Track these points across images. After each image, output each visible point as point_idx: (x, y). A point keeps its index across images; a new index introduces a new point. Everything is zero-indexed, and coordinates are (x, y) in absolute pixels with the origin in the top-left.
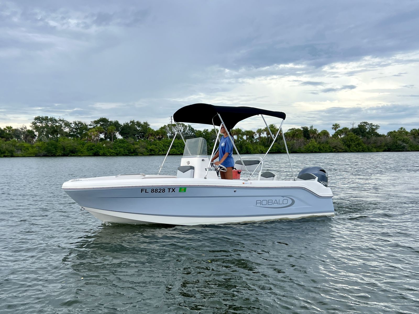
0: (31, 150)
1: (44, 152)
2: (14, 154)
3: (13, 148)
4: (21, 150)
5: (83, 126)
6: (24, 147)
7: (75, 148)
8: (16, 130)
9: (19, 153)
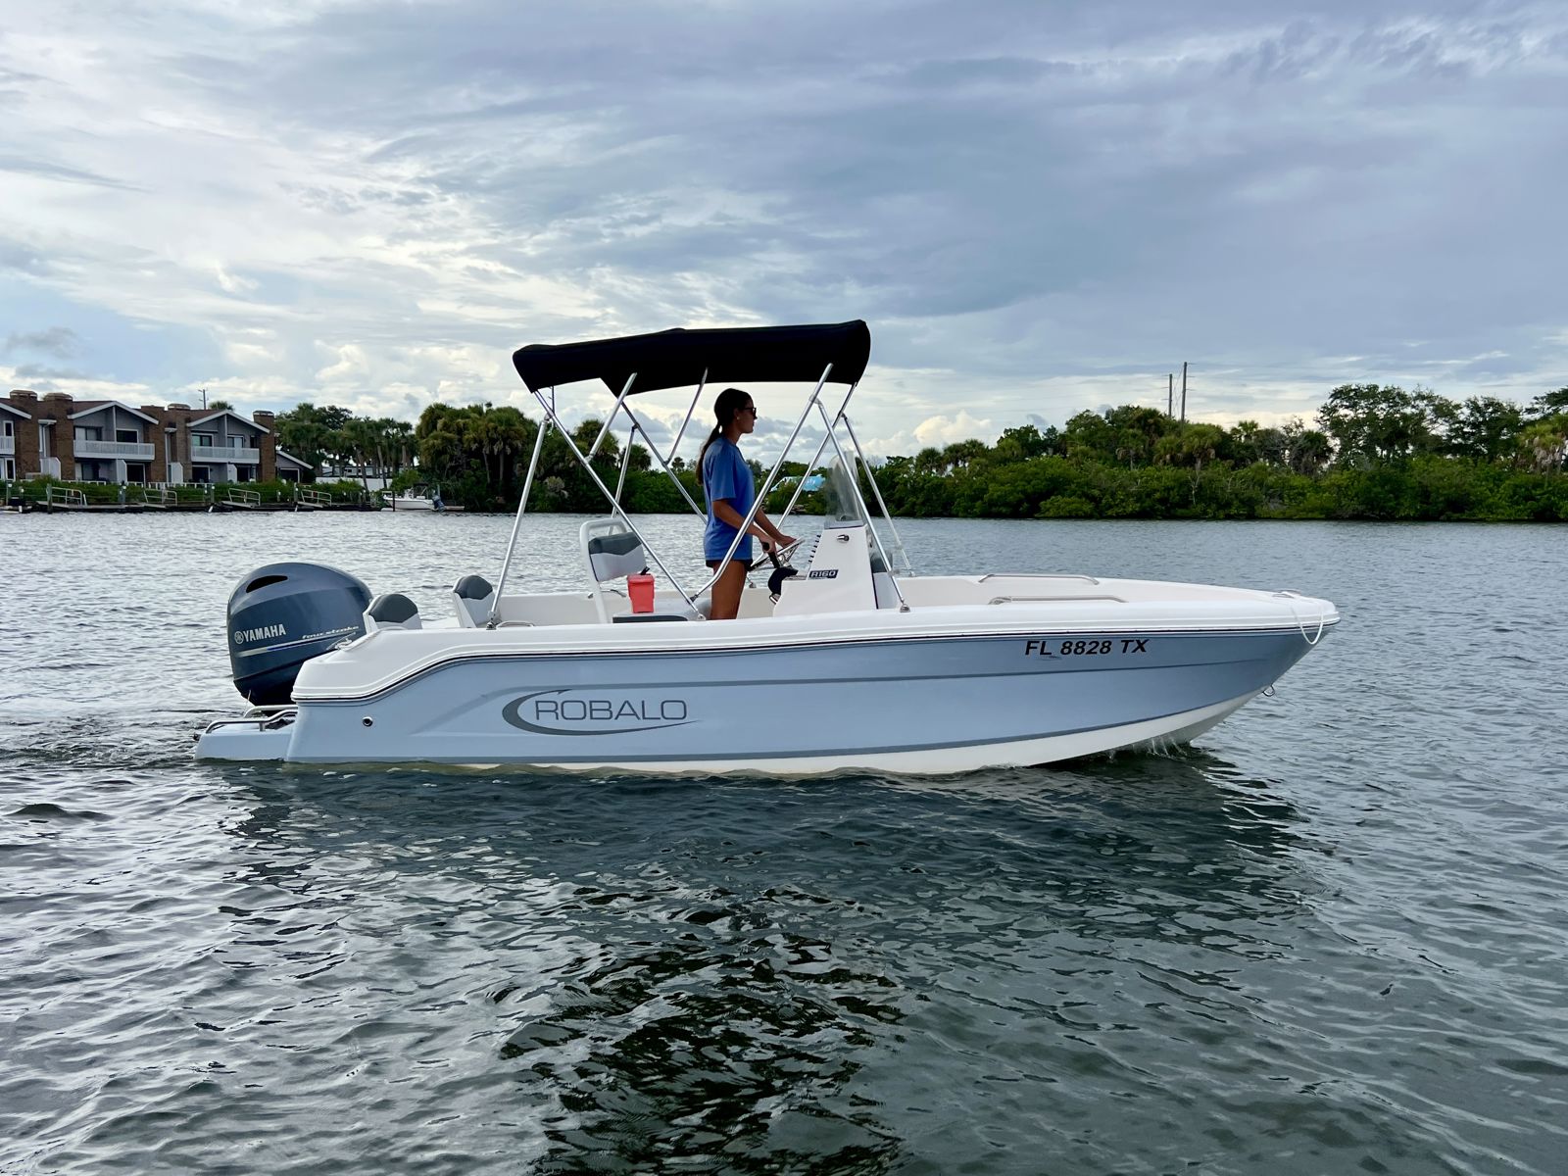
0: (1312, 499)
1: (1356, 505)
2: (1259, 510)
3: (1254, 492)
4: (1281, 497)
5: (1504, 413)
6: (1292, 488)
7: (1468, 494)
8: (1269, 433)
9: (1274, 506)
